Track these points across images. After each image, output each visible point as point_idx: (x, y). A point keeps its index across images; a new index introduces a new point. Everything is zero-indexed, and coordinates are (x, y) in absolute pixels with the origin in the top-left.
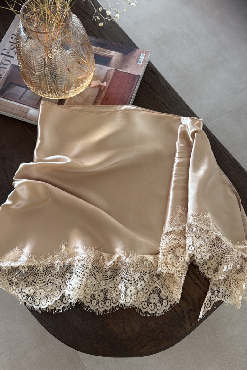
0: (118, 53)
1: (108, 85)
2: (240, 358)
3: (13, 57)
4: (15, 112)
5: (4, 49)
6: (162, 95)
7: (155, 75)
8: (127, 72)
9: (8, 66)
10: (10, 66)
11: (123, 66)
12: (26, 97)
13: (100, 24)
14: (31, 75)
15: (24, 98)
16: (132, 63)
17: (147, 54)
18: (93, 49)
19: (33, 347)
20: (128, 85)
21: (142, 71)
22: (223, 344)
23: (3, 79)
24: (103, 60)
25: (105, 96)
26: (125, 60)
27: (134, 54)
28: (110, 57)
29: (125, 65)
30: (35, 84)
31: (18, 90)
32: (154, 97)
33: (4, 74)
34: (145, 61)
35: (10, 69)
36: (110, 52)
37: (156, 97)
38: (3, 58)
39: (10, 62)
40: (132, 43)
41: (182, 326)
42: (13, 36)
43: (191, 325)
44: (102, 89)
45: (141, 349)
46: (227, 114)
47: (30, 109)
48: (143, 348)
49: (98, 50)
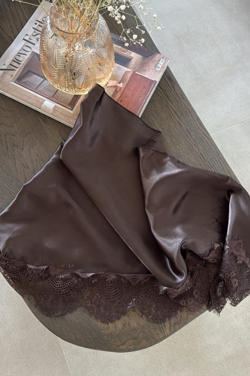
0: (138, 55)
1: (124, 87)
2: (214, 366)
3: (34, 44)
4: (31, 101)
5: (27, 35)
6: (175, 103)
7: (171, 82)
8: (144, 76)
9: (28, 53)
10: (30, 53)
11: (141, 69)
12: (43, 87)
13: (125, 44)
14: (51, 69)
15: (40, 88)
16: (150, 67)
17: (167, 60)
18: (114, 47)
19: (15, 330)
20: (144, 90)
21: (159, 77)
22: (199, 351)
23: (22, 66)
24: (122, 60)
25: (120, 97)
26: (144, 63)
27: (154, 58)
28: (129, 58)
29: (143, 69)
30: (54, 78)
31: (35, 79)
32: (167, 104)
33: (24, 61)
34: (164, 68)
35: (30, 56)
36: (130, 53)
37: (169, 105)
38: (24, 43)
39: (31, 49)
40: (153, 46)
41: (162, 330)
42: (37, 22)
43: (170, 329)
44: (118, 90)
45: (121, 345)
46: (237, 124)
47: (45, 100)
48: (123, 345)
49: (119, 49)
